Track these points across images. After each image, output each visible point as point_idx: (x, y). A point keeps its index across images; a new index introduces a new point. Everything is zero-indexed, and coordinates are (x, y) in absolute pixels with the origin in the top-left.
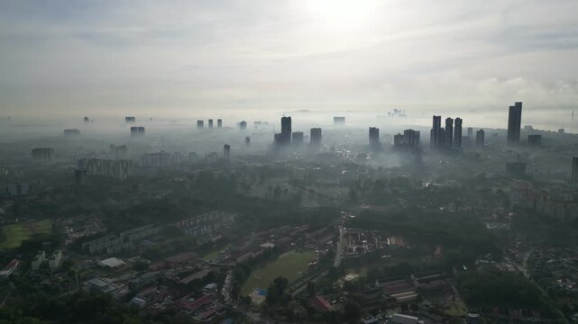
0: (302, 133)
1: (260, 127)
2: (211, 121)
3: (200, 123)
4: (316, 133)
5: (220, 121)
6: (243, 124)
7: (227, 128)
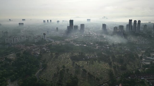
0: (77, 26)
1: (64, 22)
2: (48, 21)
3: (44, 21)
4: (82, 26)
5: (51, 21)
6: (58, 21)
7: (53, 23)
